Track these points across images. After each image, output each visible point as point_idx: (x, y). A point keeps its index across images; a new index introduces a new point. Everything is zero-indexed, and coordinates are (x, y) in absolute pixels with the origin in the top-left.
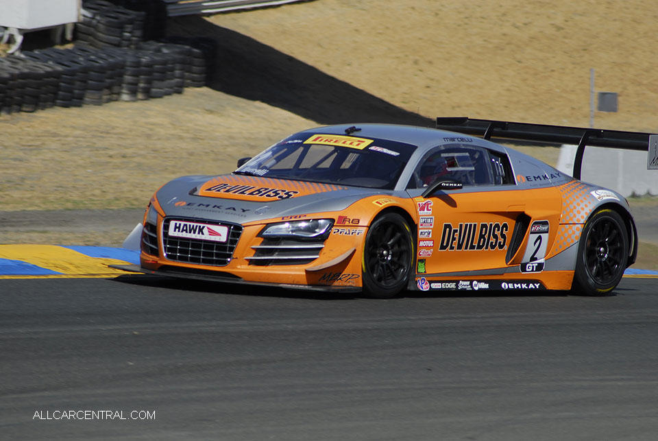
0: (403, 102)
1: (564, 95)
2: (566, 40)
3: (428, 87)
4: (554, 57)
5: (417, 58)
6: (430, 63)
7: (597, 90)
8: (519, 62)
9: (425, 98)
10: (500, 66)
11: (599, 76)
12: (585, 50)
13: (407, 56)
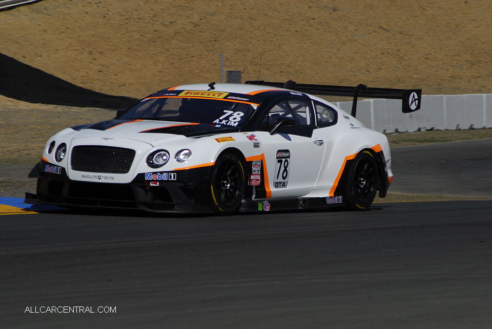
0: (83, 83)
1: (202, 74)
2: (201, 34)
3: (100, 71)
4: (193, 46)
5: (91, 50)
6: (102, 53)
7: (226, 69)
8: (168, 50)
9: (98, 79)
10: (154, 54)
11: (226, 59)
12: (216, 40)
13: (83, 48)
